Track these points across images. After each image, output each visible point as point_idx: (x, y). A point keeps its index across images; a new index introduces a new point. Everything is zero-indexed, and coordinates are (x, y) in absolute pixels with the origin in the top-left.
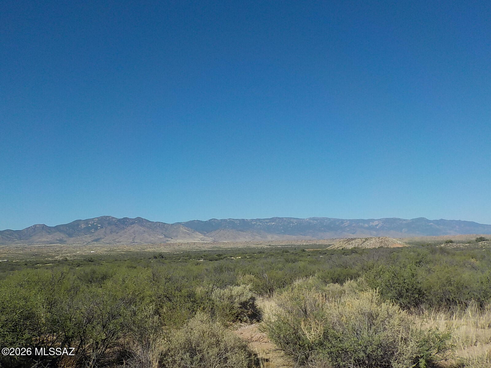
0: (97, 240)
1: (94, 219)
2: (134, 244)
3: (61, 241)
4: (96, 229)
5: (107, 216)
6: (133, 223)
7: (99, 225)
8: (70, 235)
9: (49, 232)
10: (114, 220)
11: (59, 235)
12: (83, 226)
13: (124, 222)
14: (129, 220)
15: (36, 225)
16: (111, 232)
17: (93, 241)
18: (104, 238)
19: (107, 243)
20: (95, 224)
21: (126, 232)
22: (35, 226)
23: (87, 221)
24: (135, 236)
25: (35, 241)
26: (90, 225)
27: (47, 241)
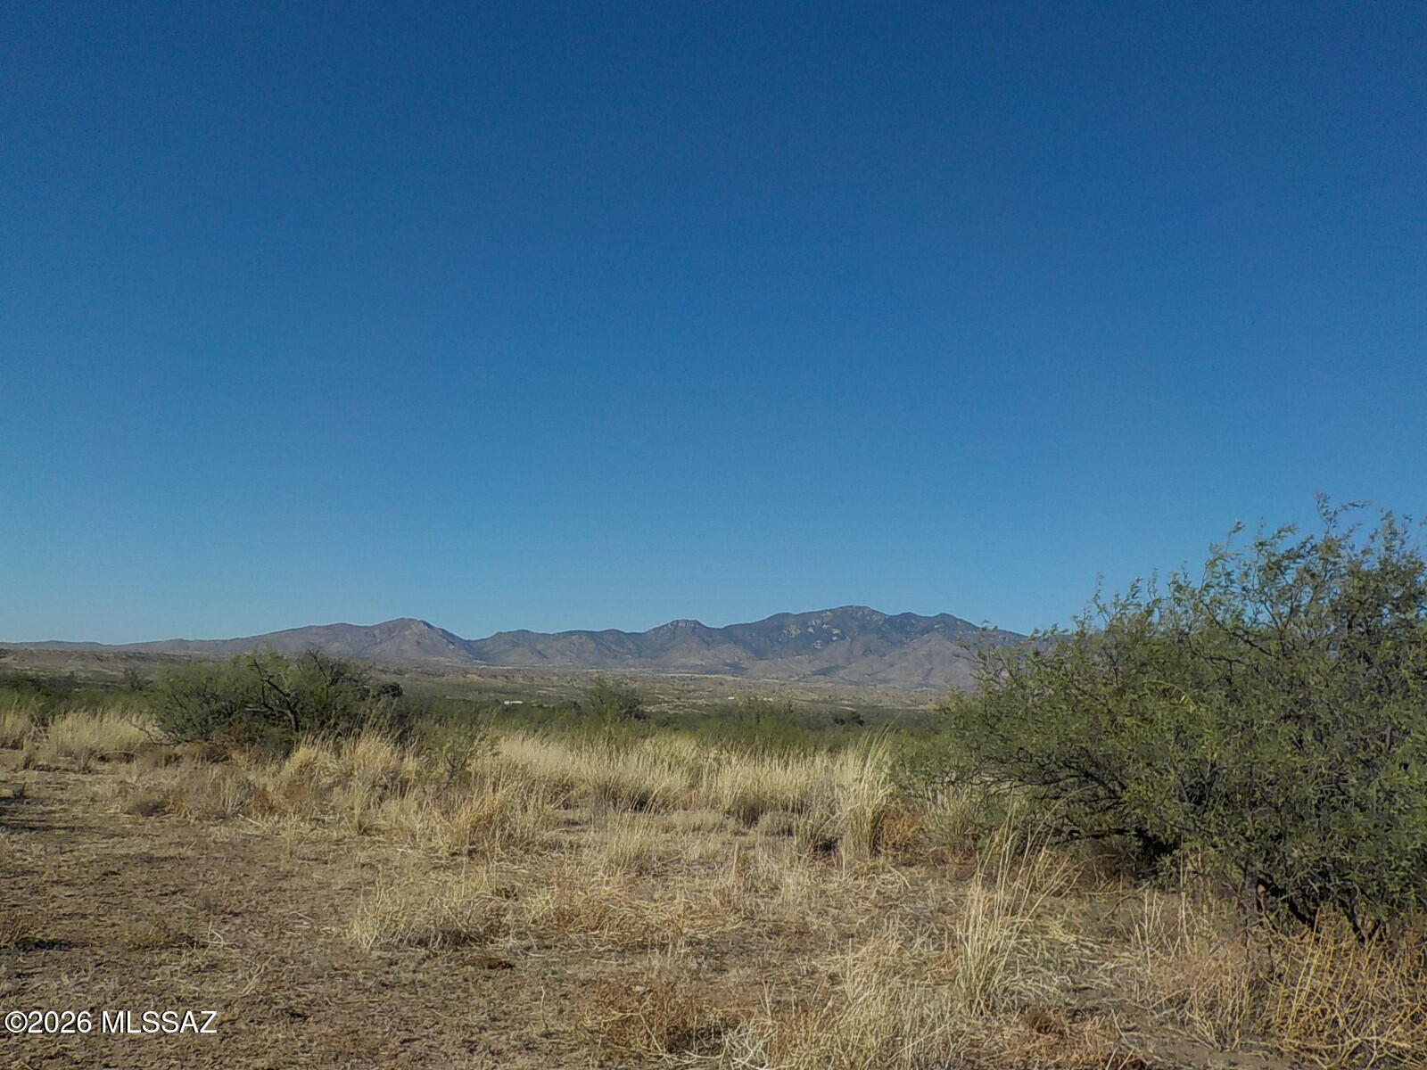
0: (825, 672)
1: (822, 611)
2: (925, 688)
3: (736, 669)
4: (828, 641)
5: (857, 607)
6: (924, 631)
7: (836, 631)
8: (759, 654)
9: (707, 642)
10: (875, 618)
11: (730, 653)
12: (794, 632)
13: (904, 627)
14: (918, 621)
15: (678, 621)
16: (865, 654)
17: (815, 674)
18: (844, 668)
19: (852, 683)
20: (825, 626)
21: (906, 654)
22: (675, 624)
23: (803, 619)
24: (930, 667)
25: (674, 664)
26: (811, 630)
27: (702, 665)
